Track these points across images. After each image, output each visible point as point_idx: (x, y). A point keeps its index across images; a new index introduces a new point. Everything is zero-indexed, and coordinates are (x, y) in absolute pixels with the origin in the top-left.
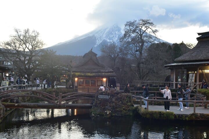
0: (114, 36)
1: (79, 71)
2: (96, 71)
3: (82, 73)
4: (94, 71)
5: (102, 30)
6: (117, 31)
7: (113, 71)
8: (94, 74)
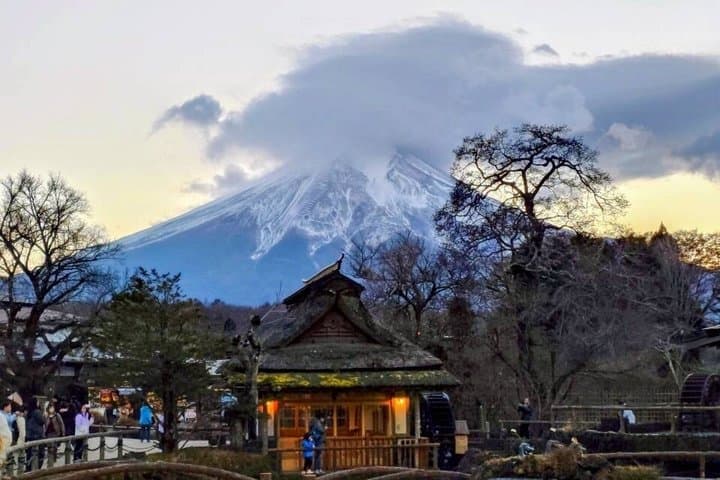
0: (334, 213)
1: (285, 366)
2: (361, 363)
3: (298, 376)
4: (353, 365)
5: (284, 187)
6: (349, 191)
7: (438, 361)
8: (356, 379)
